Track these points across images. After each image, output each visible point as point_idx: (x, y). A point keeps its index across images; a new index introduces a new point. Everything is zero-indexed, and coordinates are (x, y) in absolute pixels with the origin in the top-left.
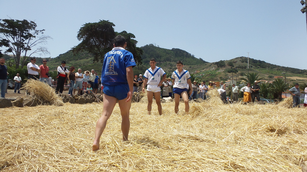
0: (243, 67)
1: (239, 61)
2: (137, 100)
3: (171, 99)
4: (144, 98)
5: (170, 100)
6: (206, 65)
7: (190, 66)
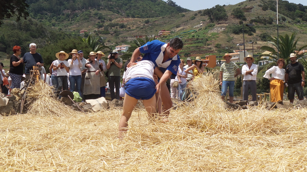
0: (265, 20)
1: (258, 7)
2: (22, 109)
3: (106, 101)
4: (38, 102)
5: (104, 104)
6: (184, 16)
7: (146, 19)
